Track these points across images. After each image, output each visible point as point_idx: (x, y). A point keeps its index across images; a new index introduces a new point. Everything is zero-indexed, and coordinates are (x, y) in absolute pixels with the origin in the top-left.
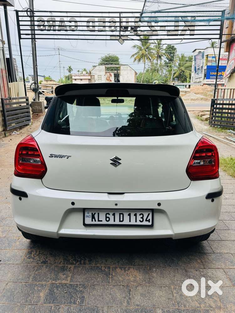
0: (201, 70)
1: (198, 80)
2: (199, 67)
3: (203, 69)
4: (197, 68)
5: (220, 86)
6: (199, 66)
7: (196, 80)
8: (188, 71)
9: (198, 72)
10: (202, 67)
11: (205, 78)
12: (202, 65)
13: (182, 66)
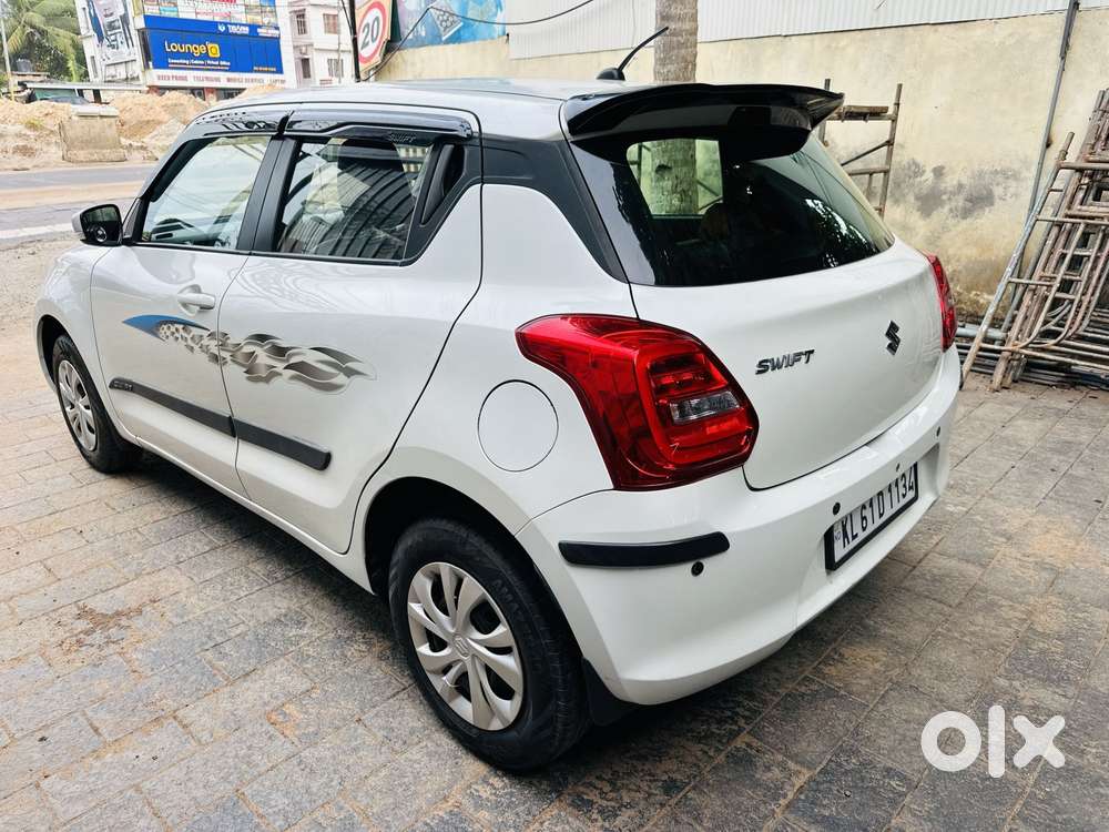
0: (121, 30)
1: (121, 72)
2: (111, 19)
3: (131, 27)
4: (103, 21)
5: (211, 95)
6: (112, 14)
7: (112, 71)
8: (62, 32)
9: (113, 38)
10: (124, 19)
11: (151, 63)
12: (121, 11)
13: (28, 10)
